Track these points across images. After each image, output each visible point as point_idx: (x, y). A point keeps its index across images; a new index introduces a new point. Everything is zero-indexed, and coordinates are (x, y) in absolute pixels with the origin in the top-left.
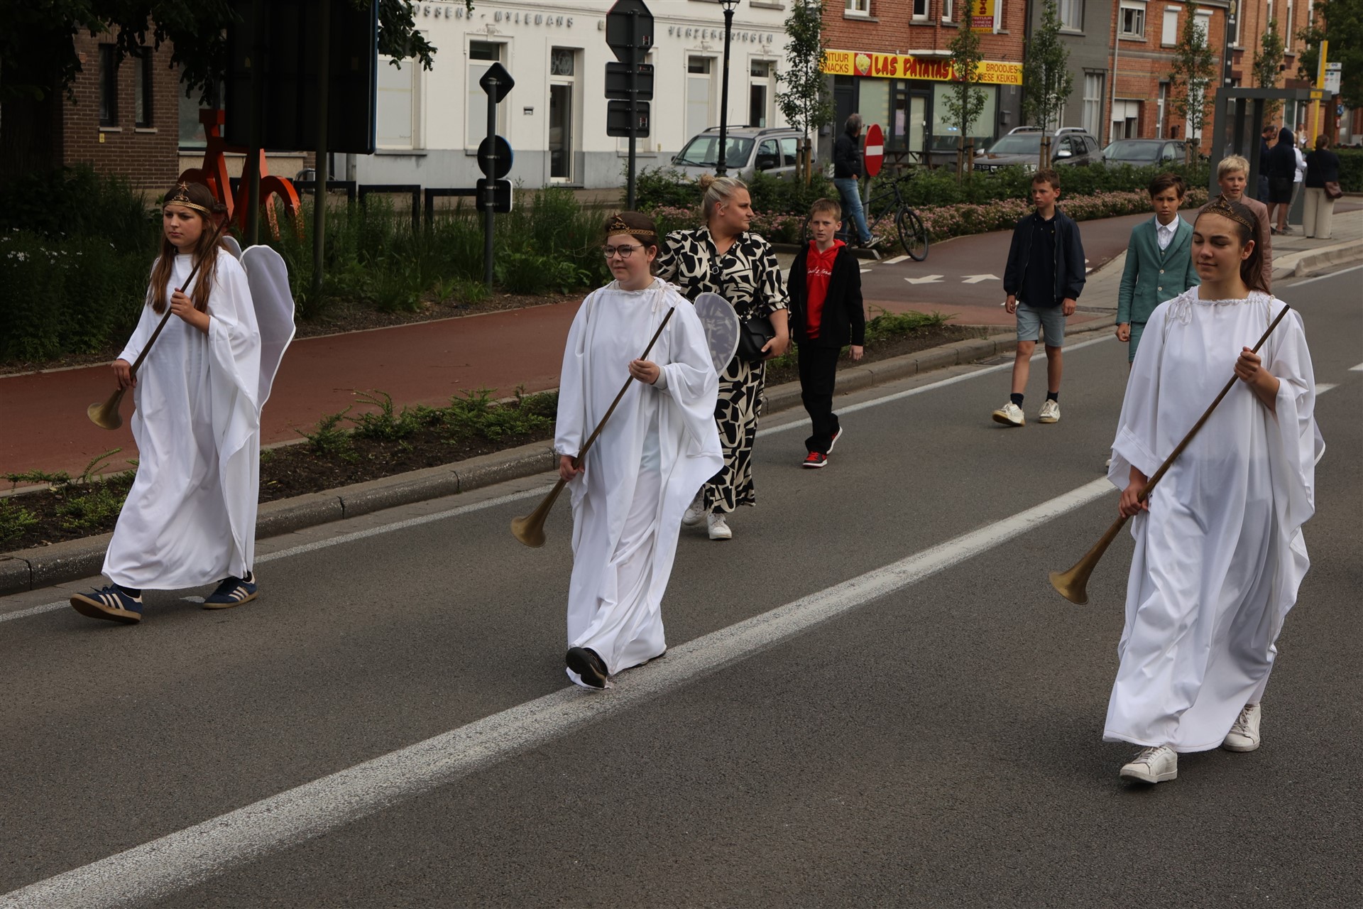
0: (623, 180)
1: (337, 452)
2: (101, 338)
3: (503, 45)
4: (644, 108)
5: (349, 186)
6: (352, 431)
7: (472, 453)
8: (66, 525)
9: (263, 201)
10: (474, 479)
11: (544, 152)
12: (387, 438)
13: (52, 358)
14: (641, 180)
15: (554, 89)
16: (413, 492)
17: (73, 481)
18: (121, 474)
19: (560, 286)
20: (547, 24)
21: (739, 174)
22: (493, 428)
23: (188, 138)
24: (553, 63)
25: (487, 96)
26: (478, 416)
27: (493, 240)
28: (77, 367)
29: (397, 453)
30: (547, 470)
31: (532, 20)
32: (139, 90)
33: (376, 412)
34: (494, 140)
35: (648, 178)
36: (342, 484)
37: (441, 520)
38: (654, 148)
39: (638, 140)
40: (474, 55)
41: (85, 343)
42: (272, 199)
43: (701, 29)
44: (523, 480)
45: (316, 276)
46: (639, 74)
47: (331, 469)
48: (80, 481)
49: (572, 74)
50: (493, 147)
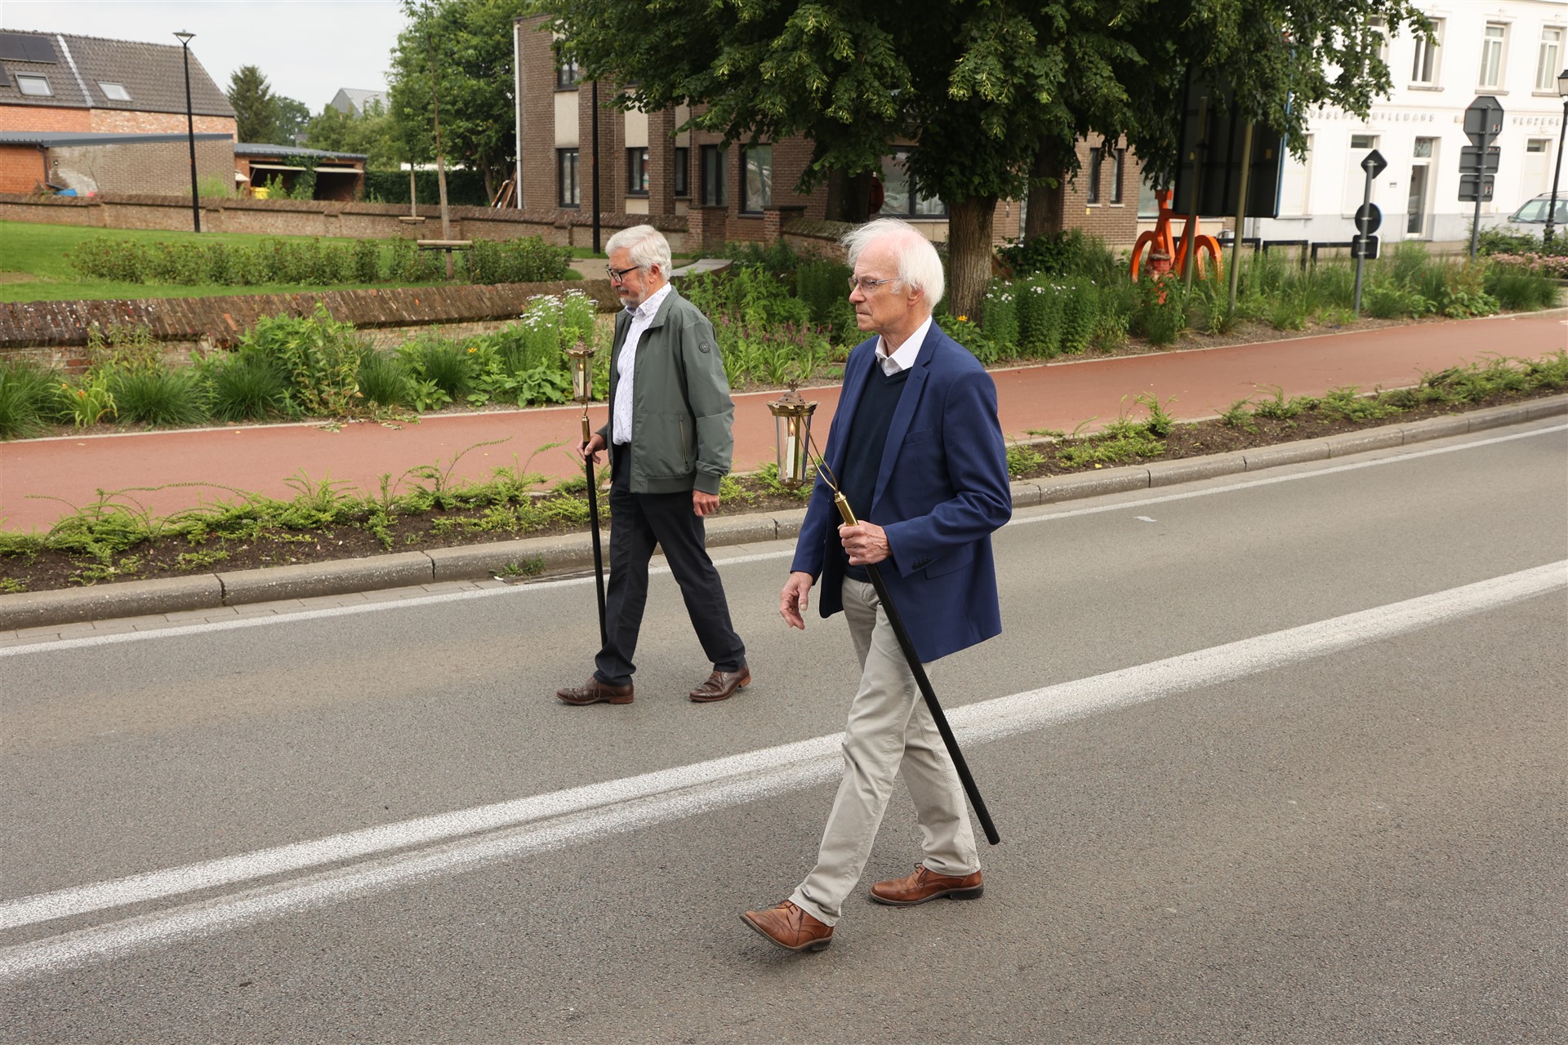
0: (1467, 235)
1: (1242, 426)
2: (1084, 344)
3: (1377, 136)
4: (1490, 179)
5: (1256, 241)
6: (1253, 412)
7: (1340, 430)
8: (1062, 465)
9: (1195, 253)
10: (1341, 449)
11: (1403, 215)
12: (1278, 418)
13: (1051, 356)
14: (1481, 235)
15: (1415, 168)
16: (1296, 456)
17: (1067, 437)
18: (1097, 434)
19: (1411, 312)
20: (1414, 120)
21: (1565, 229)
22: (1357, 414)
23: (1145, 209)
24: (1416, 149)
25: (1364, 174)
26: (1347, 405)
27: (1361, 280)
28: (1070, 363)
29: (1285, 428)
30: (1397, 445)
31: (1401, 117)
32: (1114, 179)
33: (1271, 400)
34: (1368, 207)
35: (1487, 233)
36: (1245, 448)
37: (1316, 476)
38: (1493, 210)
39: (1483, 205)
40: (1354, 145)
41: (1075, 347)
42: (1203, 251)
43: (1540, 118)
44: (1378, 451)
45: (1230, 304)
46: (1489, 154)
47: (1238, 438)
48: (1071, 437)
49: (1429, 156)
50: (1367, 211)
